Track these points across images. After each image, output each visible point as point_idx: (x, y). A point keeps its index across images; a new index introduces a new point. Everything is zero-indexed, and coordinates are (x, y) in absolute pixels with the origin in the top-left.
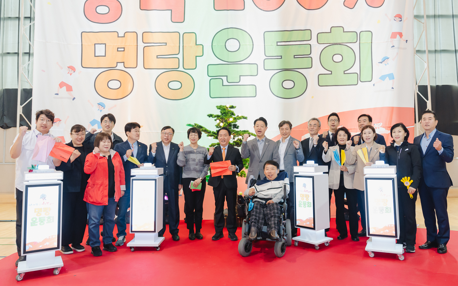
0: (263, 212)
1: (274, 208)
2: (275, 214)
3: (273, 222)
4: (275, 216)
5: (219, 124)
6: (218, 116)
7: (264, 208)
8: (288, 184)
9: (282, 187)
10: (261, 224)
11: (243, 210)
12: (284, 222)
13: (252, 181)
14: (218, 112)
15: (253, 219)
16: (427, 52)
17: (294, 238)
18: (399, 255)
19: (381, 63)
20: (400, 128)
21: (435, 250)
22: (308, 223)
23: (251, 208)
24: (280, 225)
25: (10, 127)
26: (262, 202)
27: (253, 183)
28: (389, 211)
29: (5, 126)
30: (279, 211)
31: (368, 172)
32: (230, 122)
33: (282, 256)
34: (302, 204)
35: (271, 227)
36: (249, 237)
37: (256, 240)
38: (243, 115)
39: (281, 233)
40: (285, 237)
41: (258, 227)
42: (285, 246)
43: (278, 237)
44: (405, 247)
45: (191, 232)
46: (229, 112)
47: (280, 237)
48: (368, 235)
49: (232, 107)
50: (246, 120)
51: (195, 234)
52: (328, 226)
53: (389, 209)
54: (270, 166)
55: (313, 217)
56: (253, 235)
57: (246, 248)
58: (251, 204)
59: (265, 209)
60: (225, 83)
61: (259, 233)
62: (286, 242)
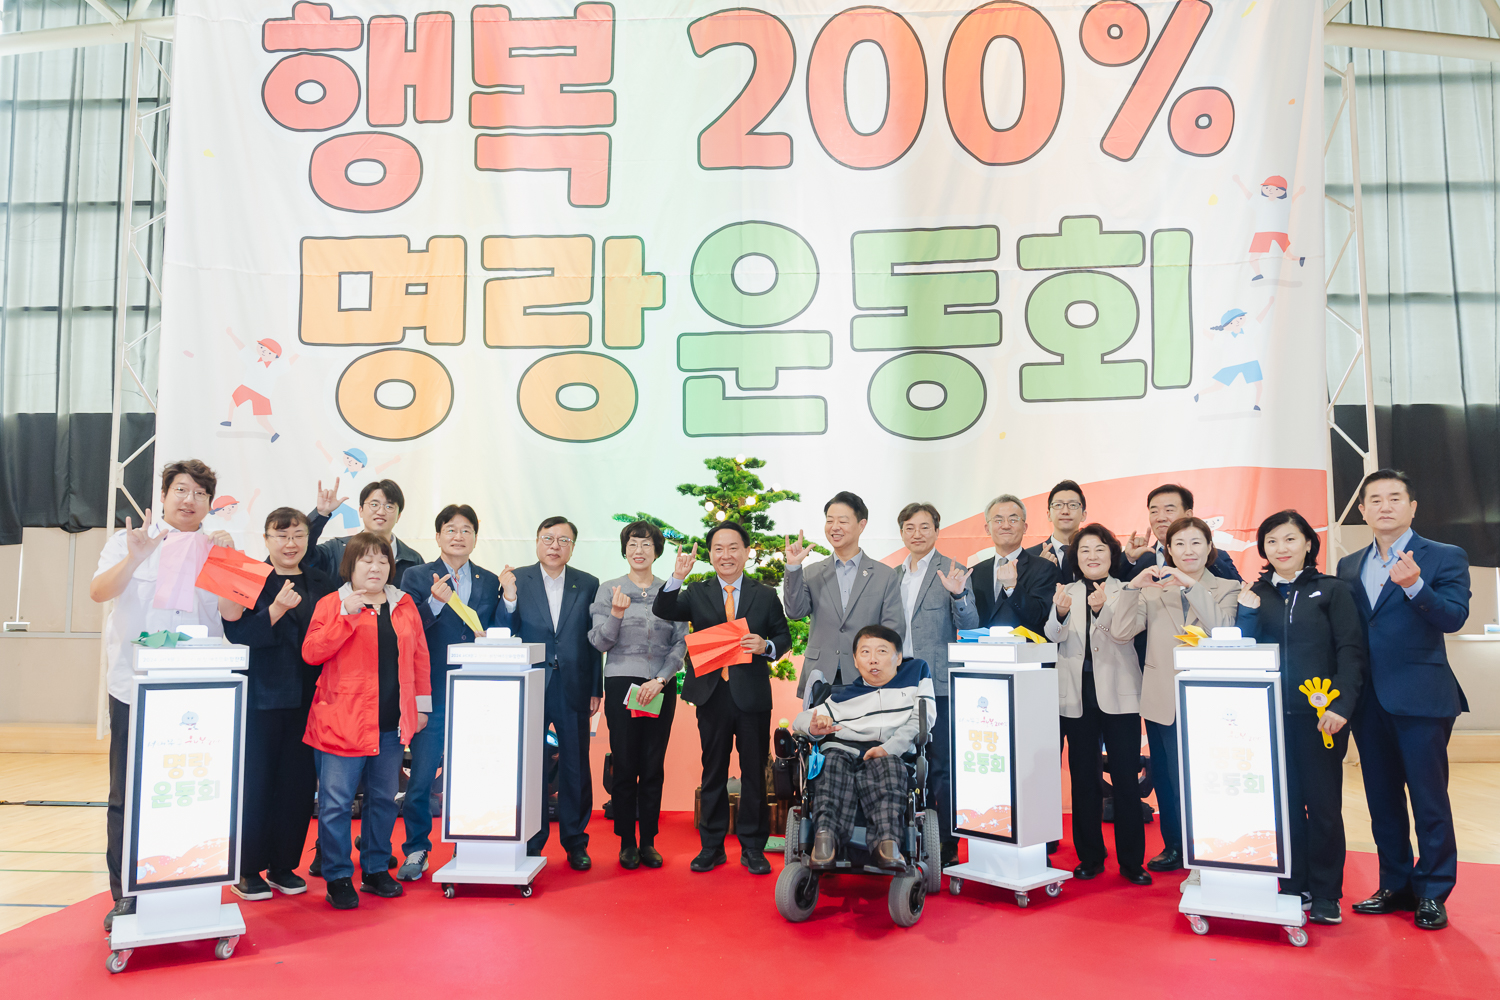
0: (852, 782)
1: (888, 771)
2: (891, 789)
3: (884, 815)
4: (893, 795)
5: (712, 515)
6: (710, 491)
7: (856, 771)
8: (932, 698)
9: (912, 707)
10: (848, 819)
11: (791, 777)
12: (918, 814)
13: (816, 688)
14: (711, 479)
15: (822, 803)
16: (1363, 300)
17: (950, 871)
18: (1289, 930)
19: (1220, 328)
20: (1289, 529)
21: (1407, 919)
22: (995, 822)
23: (814, 770)
24: (908, 825)
25: (89, 528)
26: (849, 754)
27: (820, 693)
28: (1257, 788)
29: (72, 523)
30: (902, 781)
31: (1189, 661)
32: (748, 509)
33: (912, 922)
34: (975, 760)
35: (880, 830)
36: (811, 860)
37: (831, 871)
38: (788, 489)
39: (911, 849)
40: (922, 864)
41: (837, 830)
42: (923, 890)
43: (903, 861)
44: (1308, 906)
45: (628, 842)
46: (745, 478)
47: (909, 863)
48: (1190, 863)
49: (754, 463)
50: (795, 502)
51: (640, 853)
52: (1058, 834)
53: (1257, 780)
54: (873, 643)
55: (1009, 804)
56: (824, 854)
57: (801, 894)
58: (816, 758)
59: (859, 774)
60: (732, 390)
61: (842, 850)
62: (926, 880)
